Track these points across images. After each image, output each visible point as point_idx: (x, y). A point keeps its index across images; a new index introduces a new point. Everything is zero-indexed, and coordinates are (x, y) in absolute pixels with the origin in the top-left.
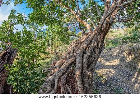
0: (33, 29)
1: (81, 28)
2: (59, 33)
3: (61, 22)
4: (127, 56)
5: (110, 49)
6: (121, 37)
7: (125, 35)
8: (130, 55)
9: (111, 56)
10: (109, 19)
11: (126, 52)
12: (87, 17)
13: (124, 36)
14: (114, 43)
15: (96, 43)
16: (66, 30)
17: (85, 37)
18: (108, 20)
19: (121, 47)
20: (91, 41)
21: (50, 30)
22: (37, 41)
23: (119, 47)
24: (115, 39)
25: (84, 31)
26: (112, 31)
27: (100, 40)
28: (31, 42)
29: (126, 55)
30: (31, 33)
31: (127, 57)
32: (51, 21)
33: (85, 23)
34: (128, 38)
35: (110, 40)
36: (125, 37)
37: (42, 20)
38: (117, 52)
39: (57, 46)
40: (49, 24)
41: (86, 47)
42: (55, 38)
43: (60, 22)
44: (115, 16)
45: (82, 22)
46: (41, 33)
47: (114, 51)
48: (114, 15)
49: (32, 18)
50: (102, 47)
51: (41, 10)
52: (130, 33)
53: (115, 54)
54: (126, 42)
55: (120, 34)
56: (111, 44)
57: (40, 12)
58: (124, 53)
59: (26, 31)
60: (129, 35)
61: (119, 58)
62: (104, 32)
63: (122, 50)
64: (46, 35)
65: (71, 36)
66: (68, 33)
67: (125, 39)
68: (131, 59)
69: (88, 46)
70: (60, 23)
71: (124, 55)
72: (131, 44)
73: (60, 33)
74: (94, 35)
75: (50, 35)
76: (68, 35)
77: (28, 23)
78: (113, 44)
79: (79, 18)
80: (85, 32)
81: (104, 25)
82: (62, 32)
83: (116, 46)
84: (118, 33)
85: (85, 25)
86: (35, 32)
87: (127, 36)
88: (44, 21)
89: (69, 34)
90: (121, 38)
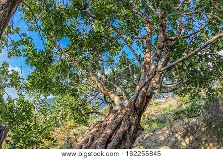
0: (33, 98)
1: (107, 102)
2: (72, 108)
3: (77, 91)
4: (182, 139)
5: (154, 131)
6: (172, 111)
7: (178, 107)
8: (187, 137)
9: (156, 141)
10: (147, 89)
11: (180, 133)
12: (116, 86)
13: (176, 109)
14: (161, 121)
15: (126, 127)
16: (84, 103)
17: (112, 116)
18: (146, 92)
19: (171, 127)
20: (120, 124)
21: (59, 102)
22: (38, 118)
23: (169, 127)
24: (162, 115)
25: (111, 106)
26: (157, 104)
27: (134, 121)
28: (29, 118)
29: (179, 138)
30: (30, 106)
31: (181, 141)
32: (61, 89)
33: (112, 96)
34: (183, 112)
35: (154, 118)
36: (179, 110)
37: (47, 88)
38: (166, 135)
39: (70, 128)
40: (57, 94)
41: (112, 133)
42: (66, 114)
43: (75, 91)
44: (156, 84)
45: (108, 93)
46: (45, 106)
47: (161, 134)
48: (155, 82)
49: (33, 83)
50: (136, 132)
51: (46, 71)
52: (186, 104)
53: (162, 138)
54: (179, 118)
55: (171, 106)
56: (155, 123)
57: (45, 74)
58: (177, 135)
59: (23, 101)
60: (184, 107)
61: (169, 144)
62: (139, 109)
63: (174, 131)
64: (53, 110)
65: (92, 113)
66: (86, 108)
67: (177, 113)
68: (188, 143)
69: (114, 131)
70: (74, 93)
71: (176, 138)
72: (187, 121)
73: (75, 109)
74: (125, 115)
75: (59, 111)
76: (87, 112)
77: (26, 88)
78: (158, 122)
79: (103, 88)
80: (112, 108)
81: (140, 99)
82: (78, 108)
83: (164, 126)
84: (166, 105)
85: (112, 98)
86: (37, 102)
87: (181, 109)
88: (50, 90)
89: (88, 110)
90: (172, 113)
